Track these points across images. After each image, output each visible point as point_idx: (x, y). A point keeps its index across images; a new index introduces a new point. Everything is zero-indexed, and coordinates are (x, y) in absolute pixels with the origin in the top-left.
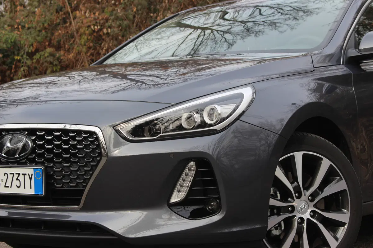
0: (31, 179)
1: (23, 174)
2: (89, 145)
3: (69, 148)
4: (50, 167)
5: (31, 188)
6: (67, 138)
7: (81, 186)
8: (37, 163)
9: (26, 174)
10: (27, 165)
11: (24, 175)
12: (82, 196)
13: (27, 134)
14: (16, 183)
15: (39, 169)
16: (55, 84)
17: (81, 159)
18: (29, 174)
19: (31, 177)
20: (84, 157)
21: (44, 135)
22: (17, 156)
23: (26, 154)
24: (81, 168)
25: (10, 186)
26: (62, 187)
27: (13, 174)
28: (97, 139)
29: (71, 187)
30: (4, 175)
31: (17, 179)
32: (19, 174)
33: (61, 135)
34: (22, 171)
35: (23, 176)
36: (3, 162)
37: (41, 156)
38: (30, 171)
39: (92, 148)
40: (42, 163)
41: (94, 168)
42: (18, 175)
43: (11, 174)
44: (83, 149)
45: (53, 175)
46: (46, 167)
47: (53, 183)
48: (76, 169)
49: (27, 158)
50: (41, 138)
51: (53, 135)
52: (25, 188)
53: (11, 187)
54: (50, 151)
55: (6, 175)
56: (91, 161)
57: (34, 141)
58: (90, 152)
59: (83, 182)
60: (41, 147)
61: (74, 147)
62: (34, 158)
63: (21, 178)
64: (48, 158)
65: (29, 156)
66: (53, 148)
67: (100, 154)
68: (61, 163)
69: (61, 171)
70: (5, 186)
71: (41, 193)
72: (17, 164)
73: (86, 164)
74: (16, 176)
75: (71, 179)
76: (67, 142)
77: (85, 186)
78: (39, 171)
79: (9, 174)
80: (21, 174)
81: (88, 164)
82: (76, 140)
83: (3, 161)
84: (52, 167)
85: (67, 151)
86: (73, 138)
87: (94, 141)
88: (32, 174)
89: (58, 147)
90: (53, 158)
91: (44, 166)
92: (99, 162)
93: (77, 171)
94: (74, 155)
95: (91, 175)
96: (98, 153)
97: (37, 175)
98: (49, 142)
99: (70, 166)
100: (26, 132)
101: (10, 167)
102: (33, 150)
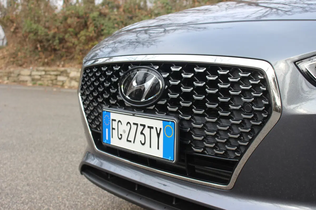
0: (158, 135)
1: (149, 127)
2: (250, 91)
3: (217, 95)
4: (187, 120)
5: (158, 148)
6: (214, 78)
7: (232, 156)
8: (169, 113)
9: (152, 128)
10: (156, 114)
11: (151, 128)
12: (233, 170)
13: (158, 70)
14: (140, 138)
15: (170, 123)
17: (234, 113)
18: (156, 128)
19: (158, 132)
20: (239, 111)
21: (181, 72)
22: (143, 100)
23: (155, 98)
24: (234, 127)
25: (132, 141)
26: (202, 153)
27: (137, 124)
28: (264, 82)
29: (216, 155)
30: (127, 125)
31: (142, 133)
32: (144, 126)
33: (205, 74)
34: (148, 122)
35: (149, 129)
36: (128, 107)
37: (175, 102)
38: (158, 124)
39: (255, 97)
40: (176, 114)
41: (255, 131)
42: (142, 127)
43: (134, 124)
44: (239, 96)
45: (189, 134)
46: (181, 121)
47: (190, 145)
48: (226, 128)
49: (156, 104)
50: (177, 75)
51: (194, 72)
52: (150, 147)
53: (134, 142)
54: (188, 96)
55: (129, 125)
56: (252, 119)
57: (166, 80)
58: (251, 103)
59: (236, 151)
60: (176, 89)
61: (225, 92)
62: (166, 105)
63: (146, 131)
64: (184, 107)
65: (159, 100)
66: (192, 93)
67: (269, 108)
68: (202, 115)
69: (202, 129)
70: (128, 141)
71: (172, 158)
72: (143, 111)
73: (243, 121)
74: (140, 128)
75: (217, 143)
76: (213, 84)
77: (240, 158)
78: (170, 125)
79: (132, 124)
80: (146, 127)
81: (246, 121)
82: (229, 82)
83: (127, 105)
84: (190, 121)
85: (213, 98)
86: (224, 78)
87: (258, 85)
88: (161, 129)
89: (201, 91)
90: (191, 107)
91: (178, 118)
92: (265, 121)
93: (228, 131)
94: (224, 106)
95: (251, 141)
96: (265, 105)
97: (167, 131)
98: (188, 83)
99: (216, 123)
100: (157, 67)
101: (134, 115)
102: (164, 94)
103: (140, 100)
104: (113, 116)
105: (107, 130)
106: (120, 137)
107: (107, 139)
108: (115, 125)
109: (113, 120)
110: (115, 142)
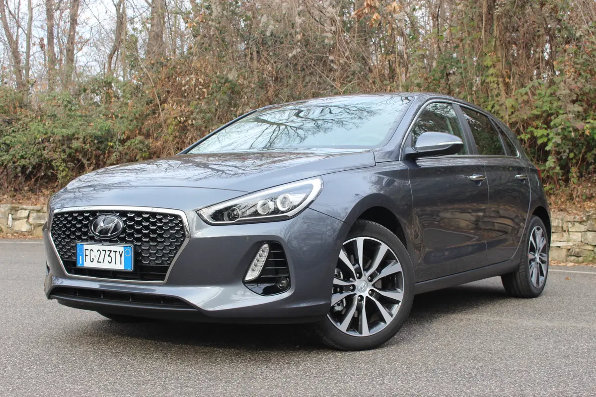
0: (121, 255)
1: (114, 251)
2: (174, 227)
3: (156, 230)
4: (139, 245)
5: (121, 264)
6: (154, 220)
7: (166, 263)
8: (127, 242)
9: (117, 251)
10: (118, 243)
11: (115, 252)
12: (166, 272)
13: (118, 216)
14: (108, 259)
15: (129, 247)
16: (144, 170)
17: (166, 239)
18: (119, 252)
20: (169, 238)
21: (134, 217)
22: (109, 235)
23: (118, 233)
24: (166, 247)
25: (102, 262)
26: (149, 264)
27: (105, 251)
28: (181, 222)
29: (157, 264)
30: (97, 252)
31: (109, 256)
32: (111, 251)
33: (149, 218)
34: (113, 248)
36: (97, 240)
37: (131, 235)
38: (120, 248)
39: (177, 230)
40: (131, 242)
41: (177, 248)
42: (109, 252)
43: (103, 250)
44: (168, 230)
45: (140, 254)
46: (135, 246)
47: (141, 260)
48: (162, 248)
49: (118, 237)
50: (131, 219)
51: (142, 217)
52: (115, 264)
54: (139, 231)
55: (99, 252)
56: (176, 242)
57: (125, 222)
58: (175, 233)
59: (168, 260)
60: (131, 227)
61: (161, 228)
62: (125, 237)
63: (112, 254)
64: (137, 238)
65: (120, 235)
66: (141, 229)
67: (184, 235)
68: (148, 242)
69: (148, 250)
70: (98, 262)
71: (130, 268)
72: (109, 242)
73: (171, 244)
74: (108, 253)
75: (157, 257)
76: (154, 224)
77: (170, 264)
78: (129, 249)
79: (102, 251)
80: (112, 251)
81: (173, 243)
82: (162, 222)
83: (96, 238)
84: (140, 246)
85: (154, 231)
86: (160, 220)
87: (178, 223)
88: (122, 252)
89: (147, 228)
90: (141, 237)
91: (133, 244)
92: (182, 242)
93: (163, 249)
94: (161, 236)
95: (175, 254)
96: (182, 234)
97: (127, 252)
98: (139, 223)
99: (156, 245)
100: (118, 214)
101: (103, 245)
102: (124, 230)
103: (107, 234)
104: (86, 246)
105: (81, 257)
106: (92, 260)
107: (81, 263)
108: (88, 253)
109: (86, 250)
110: (88, 264)
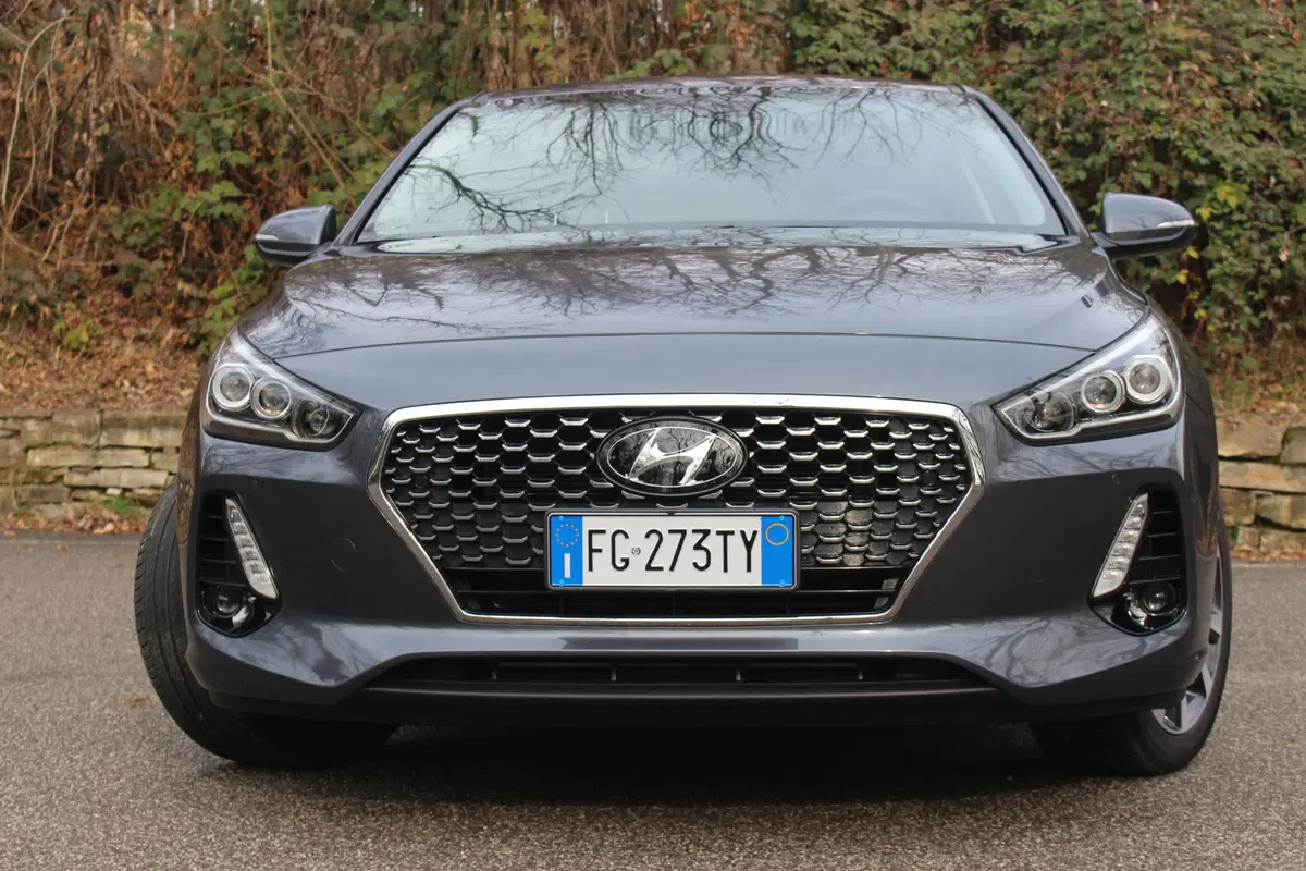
0: (749, 545)
1: (718, 533)
2: (933, 451)
4: (810, 511)
5: (749, 569)
6: (862, 435)
7: (901, 560)
8: (766, 502)
9: (732, 533)
10: (726, 507)
11: (725, 534)
13: (719, 423)
14: (692, 556)
15: (782, 518)
17: (908, 489)
18: (743, 533)
19: (749, 539)
20: (917, 485)
21: (783, 425)
22: (687, 483)
24: (907, 512)
25: (667, 566)
26: (840, 564)
27: (683, 532)
28: (956, 437)
29: (869, 563)
30: (647, 536)
31: (698, 547)
32: (706, 533)
33: (840, 427)
34: (717, 523)
35: (721, 537)
36: (635, 500)
38: (751, 523)
39: (943, 461)
40: (781, 502)
41: (943, 513)
42: (700, 536)
43: (673, 532)
44: (914, 462)
45: (813, 535)
46: (796, 512)
47: (813, 555)
48: (891, 516)
49: (727, 487)
50: (774, 432)
51: (815, 425)
52: (726, 570)
53: (672, 569)
54: (804, 469)
55: (655, 538)
56: (939, 495)
57: (748, 443)
58: (934, 470)
59: (909, 550)
60: (772, 458)
62: (754, 488)
63: (713, 542)
64: (801, 488)
65: (732, 482)
66: (817, 462)
67: (966, 476)
68: (844, 499)
69: (842, 522)
70: (649, 568)
71: (790, 583)
72: (691, 504)
73: (924, 501)
74: (693, 538)
75: (873, 542)
76: (860, 445)
77: (914, 560)
78: (783, 522)
79: (665, 535)
80: (712, 532)
81: (929, 500)
82: (891, 439)
83: (628, 496)
84: (813, 511)
86: (882, 433)
87: (947, 442)
88: (755, 533)
89: (834, 456)
90: (817, 487)
91: (789, 508)
92: (960, 495)
93: (895, 519)
95: (936, 530)
96: (961, 472)
99: (872, 508)
100: (718, 419)
101: (671, 514)
102: (749, 469)
103: (679, 481)
104: (589, 523)
105: (567, 557)
106: (621, 565)
107: (568, 574)
108: (600, 542)
109: (591, 533)
110: (600, 576)
